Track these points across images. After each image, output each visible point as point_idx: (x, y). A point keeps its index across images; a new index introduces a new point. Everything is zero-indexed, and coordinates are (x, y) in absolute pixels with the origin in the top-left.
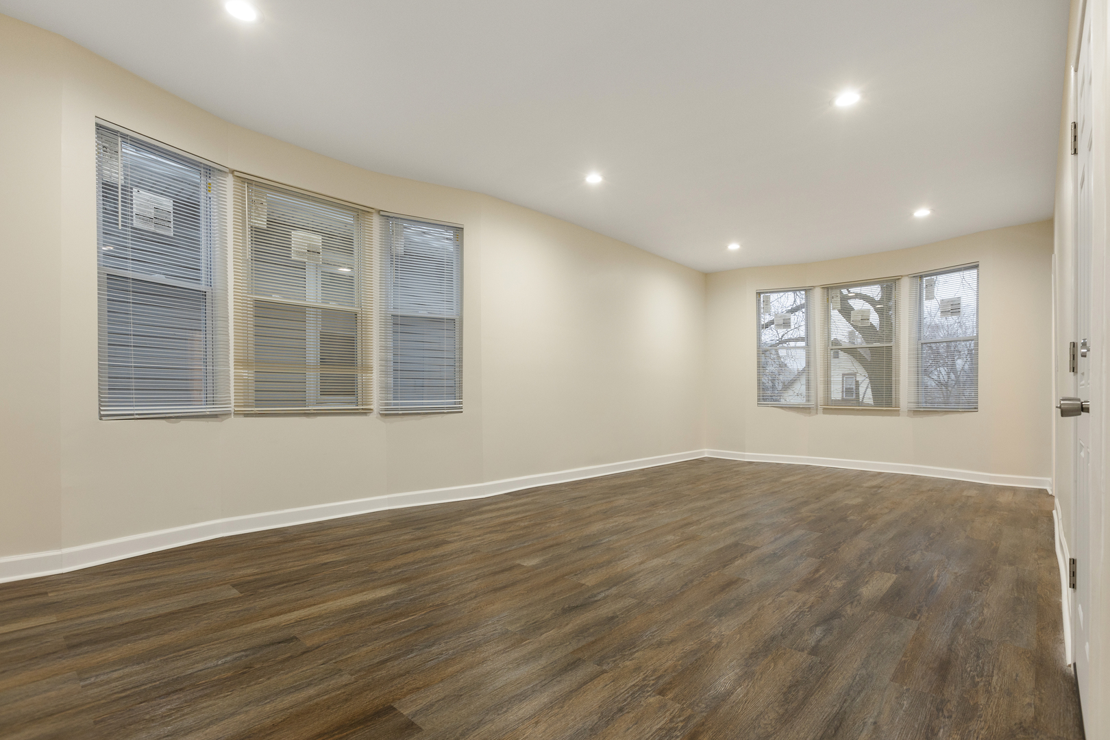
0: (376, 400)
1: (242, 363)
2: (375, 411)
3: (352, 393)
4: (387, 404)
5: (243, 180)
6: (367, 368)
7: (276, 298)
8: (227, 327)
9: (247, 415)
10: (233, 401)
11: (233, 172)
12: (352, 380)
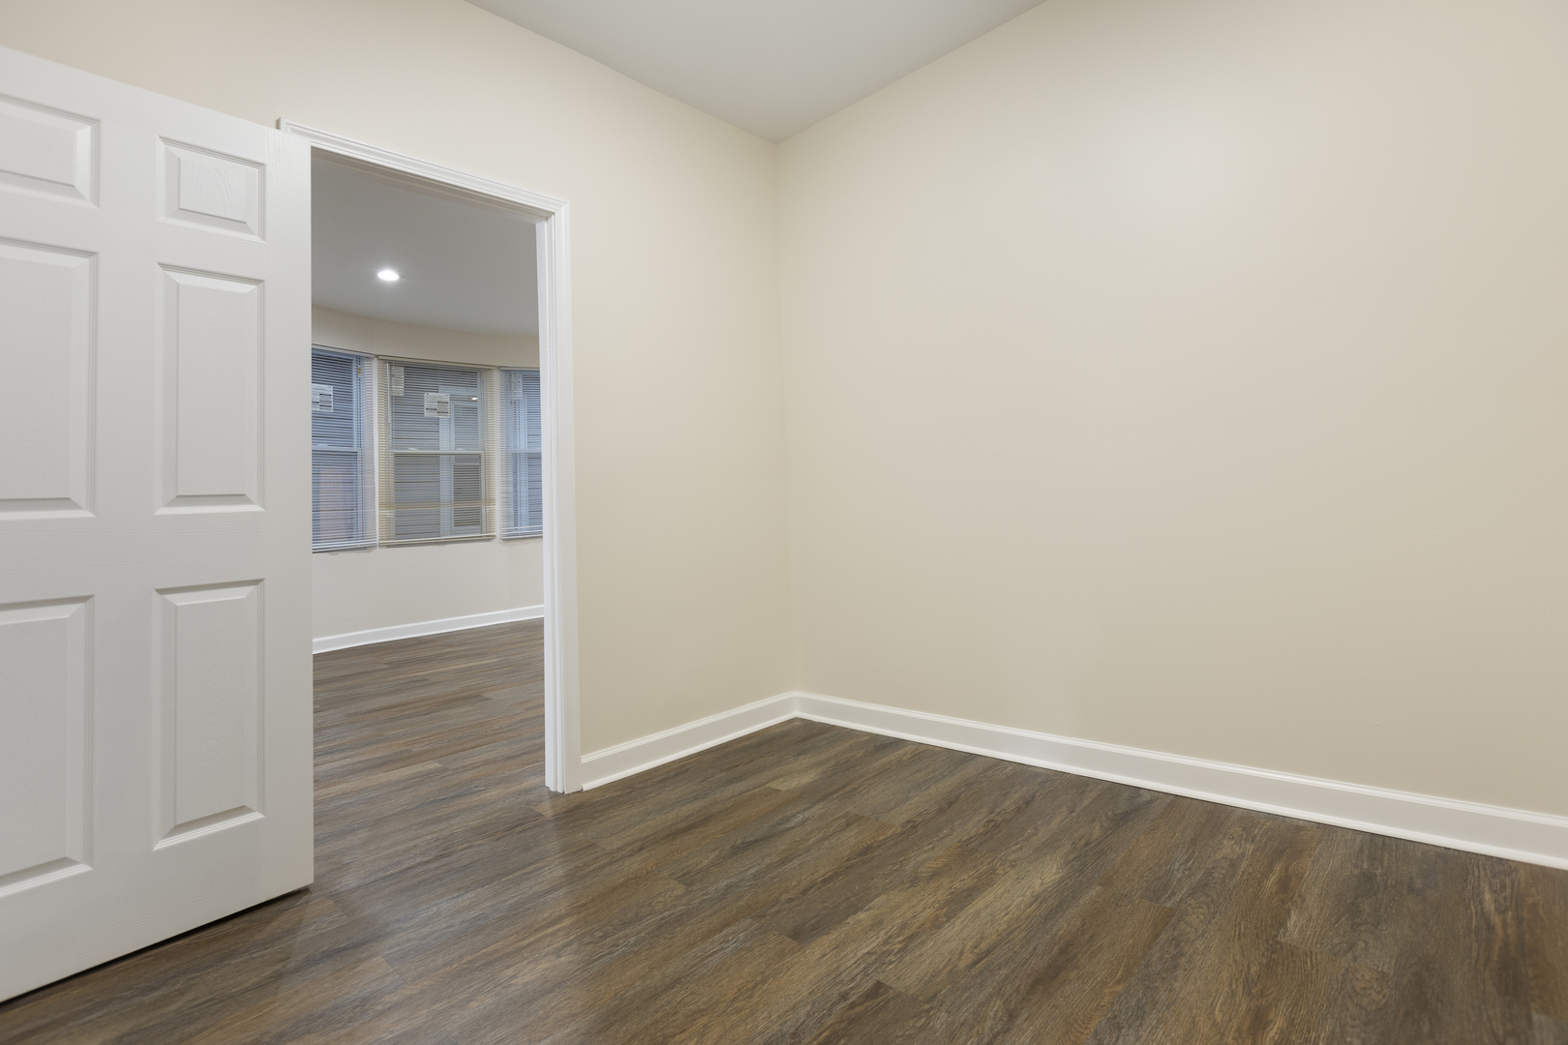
0: (498, 527)
1: (384, 505)
2: (498, 537)
3: (477, 522)
4: (509, 531)
5: (385, 361)
6: (490, 501)
7: (412, 450)
8: (373, 478)
9: (389, 546)
10: (378, 536)
11: (377, 356)
12: (478, 511)
